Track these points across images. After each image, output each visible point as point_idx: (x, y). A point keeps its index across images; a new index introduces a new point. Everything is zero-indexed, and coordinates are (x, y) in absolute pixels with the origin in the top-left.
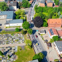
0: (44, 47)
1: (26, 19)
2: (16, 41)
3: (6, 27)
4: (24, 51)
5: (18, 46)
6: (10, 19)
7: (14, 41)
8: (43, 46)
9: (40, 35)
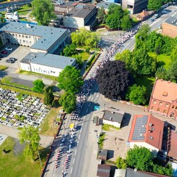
0: (84, 172)
1: (93, 62)
2: (14, 120)
3: (21, 71)
4: (15, 159)
5: (9, 138)
6: (40, 51)
7: (11, 116)
8: (85, 168)
9: (101, 126)
